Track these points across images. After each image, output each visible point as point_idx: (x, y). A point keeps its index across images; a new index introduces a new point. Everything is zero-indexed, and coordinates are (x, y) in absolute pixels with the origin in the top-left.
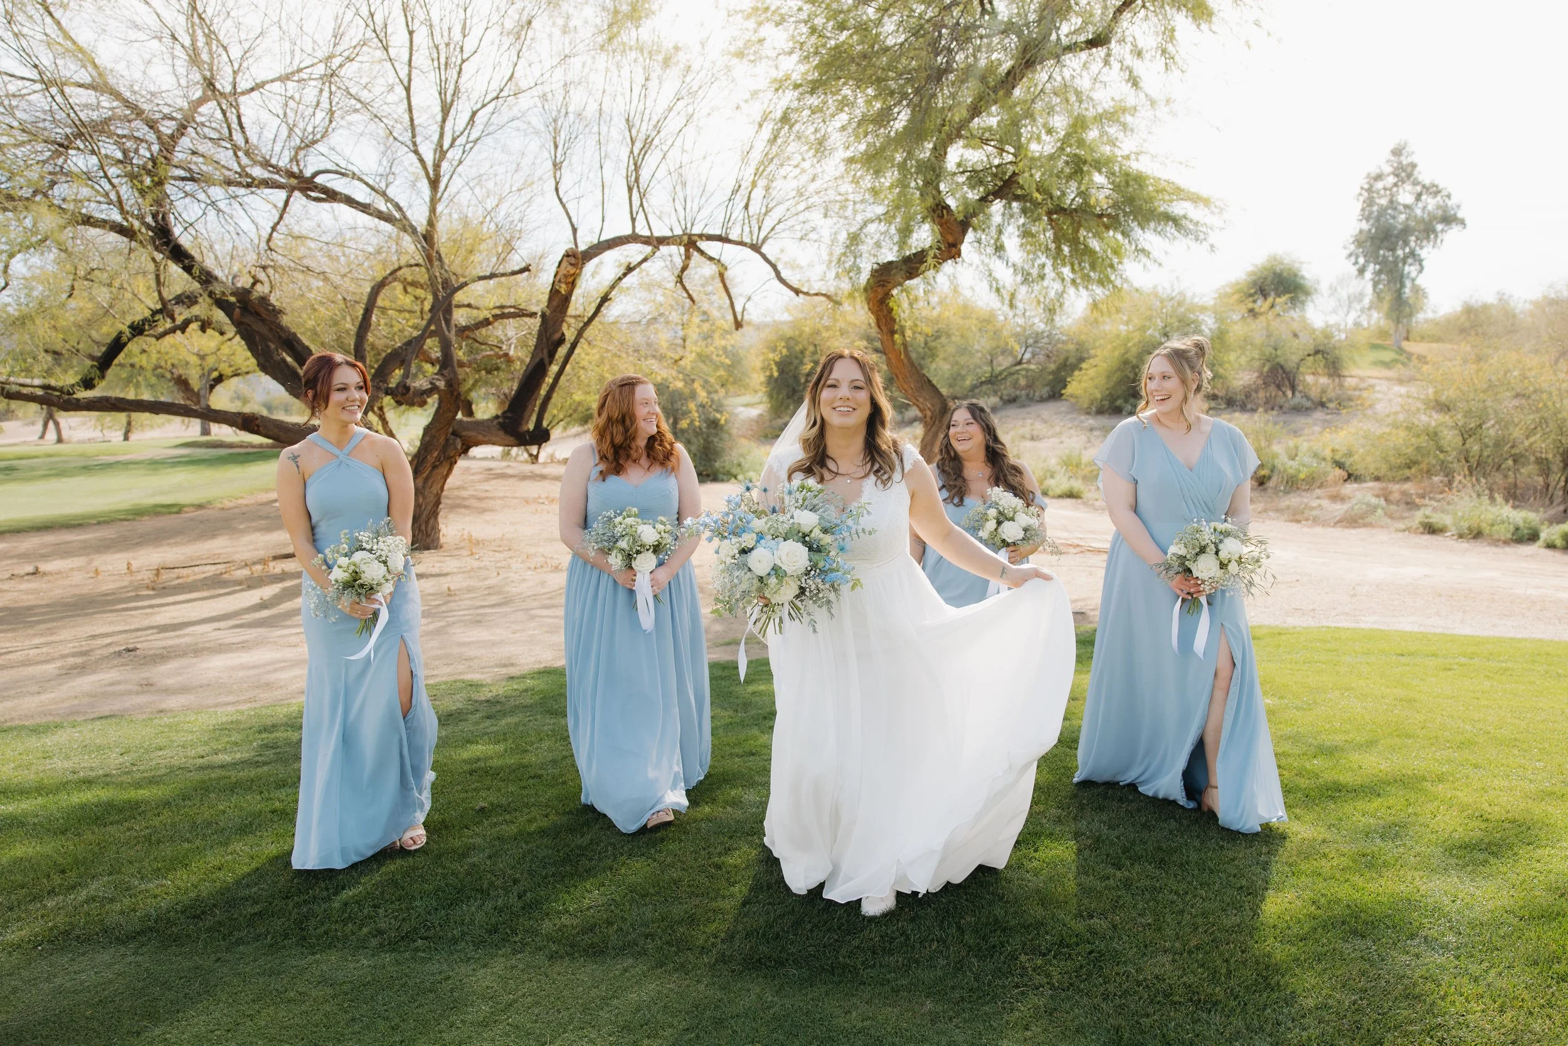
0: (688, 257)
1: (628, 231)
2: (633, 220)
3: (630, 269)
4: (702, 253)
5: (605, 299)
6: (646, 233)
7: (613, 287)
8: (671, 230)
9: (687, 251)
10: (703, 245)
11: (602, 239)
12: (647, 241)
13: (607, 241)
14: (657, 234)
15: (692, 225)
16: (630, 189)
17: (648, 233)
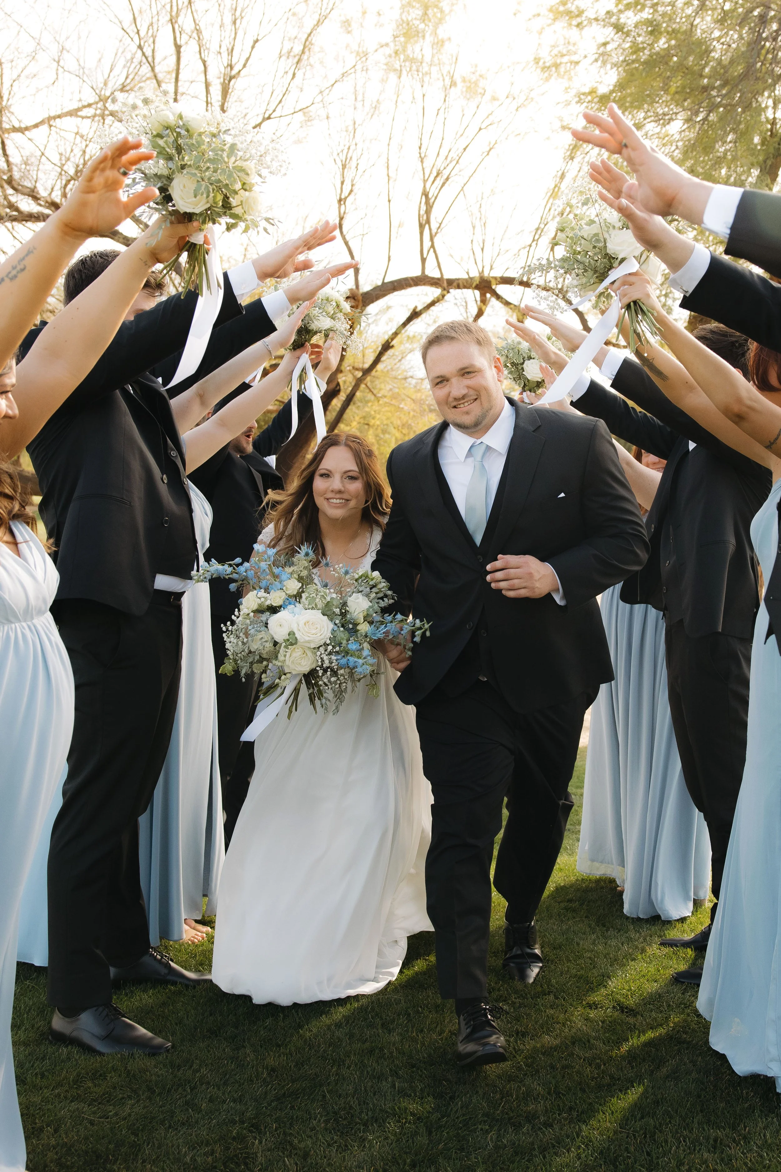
0: (484, 301)
1: (417, 273)
2: (423, 260)
3: (415, 315)
4: (498, 297)
5: (387, 346)
6: (436, 275)
7: (396, 334)
8: (468, 273)
9: (483, 295)
10: (502, 289)
11: (386, 281)
12: (435, 282)
13: (392, 282)
14: (446, 276)
15: (491, 268)
16: (422, 227)
17: (438, 275)
